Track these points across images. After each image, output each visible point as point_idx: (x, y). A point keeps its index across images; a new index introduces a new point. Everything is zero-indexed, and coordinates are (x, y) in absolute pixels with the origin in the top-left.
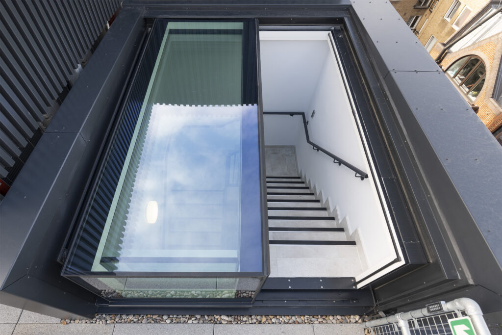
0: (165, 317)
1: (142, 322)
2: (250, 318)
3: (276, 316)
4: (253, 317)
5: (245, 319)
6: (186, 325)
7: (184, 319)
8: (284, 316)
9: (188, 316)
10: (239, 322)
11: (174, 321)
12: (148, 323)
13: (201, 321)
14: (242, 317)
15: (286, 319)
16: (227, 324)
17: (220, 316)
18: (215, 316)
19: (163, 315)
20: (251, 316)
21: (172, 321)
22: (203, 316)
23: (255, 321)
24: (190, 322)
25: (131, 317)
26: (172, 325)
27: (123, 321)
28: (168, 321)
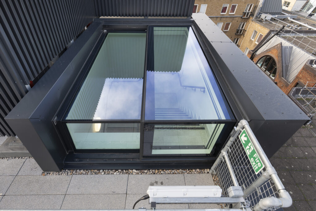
0: (101, 171)
1: (88, 174)
2: (149, 171)
3: (163, 170)
4: (150, 171)
5: (146, 171)
6: (113, 175)
7: (112, 172)
8: (168, 170)
9: (114, 170)
10: (143, 173)
11: (106, 173)
12: (91, 174)
13: (121, 173)
14: (144, 170)
15: (169, 171)
16: (136, 174)
17: (132, 170)
18: (129, 170)
19: (100, 170)
20: (149, 170)
21: (105, 173)
22: (122, 170)
23: (151, 172)
24: (115, 173)
25: (82, 171)
26: (105, 175)
27: (77, 173)
28: (103, 173)
